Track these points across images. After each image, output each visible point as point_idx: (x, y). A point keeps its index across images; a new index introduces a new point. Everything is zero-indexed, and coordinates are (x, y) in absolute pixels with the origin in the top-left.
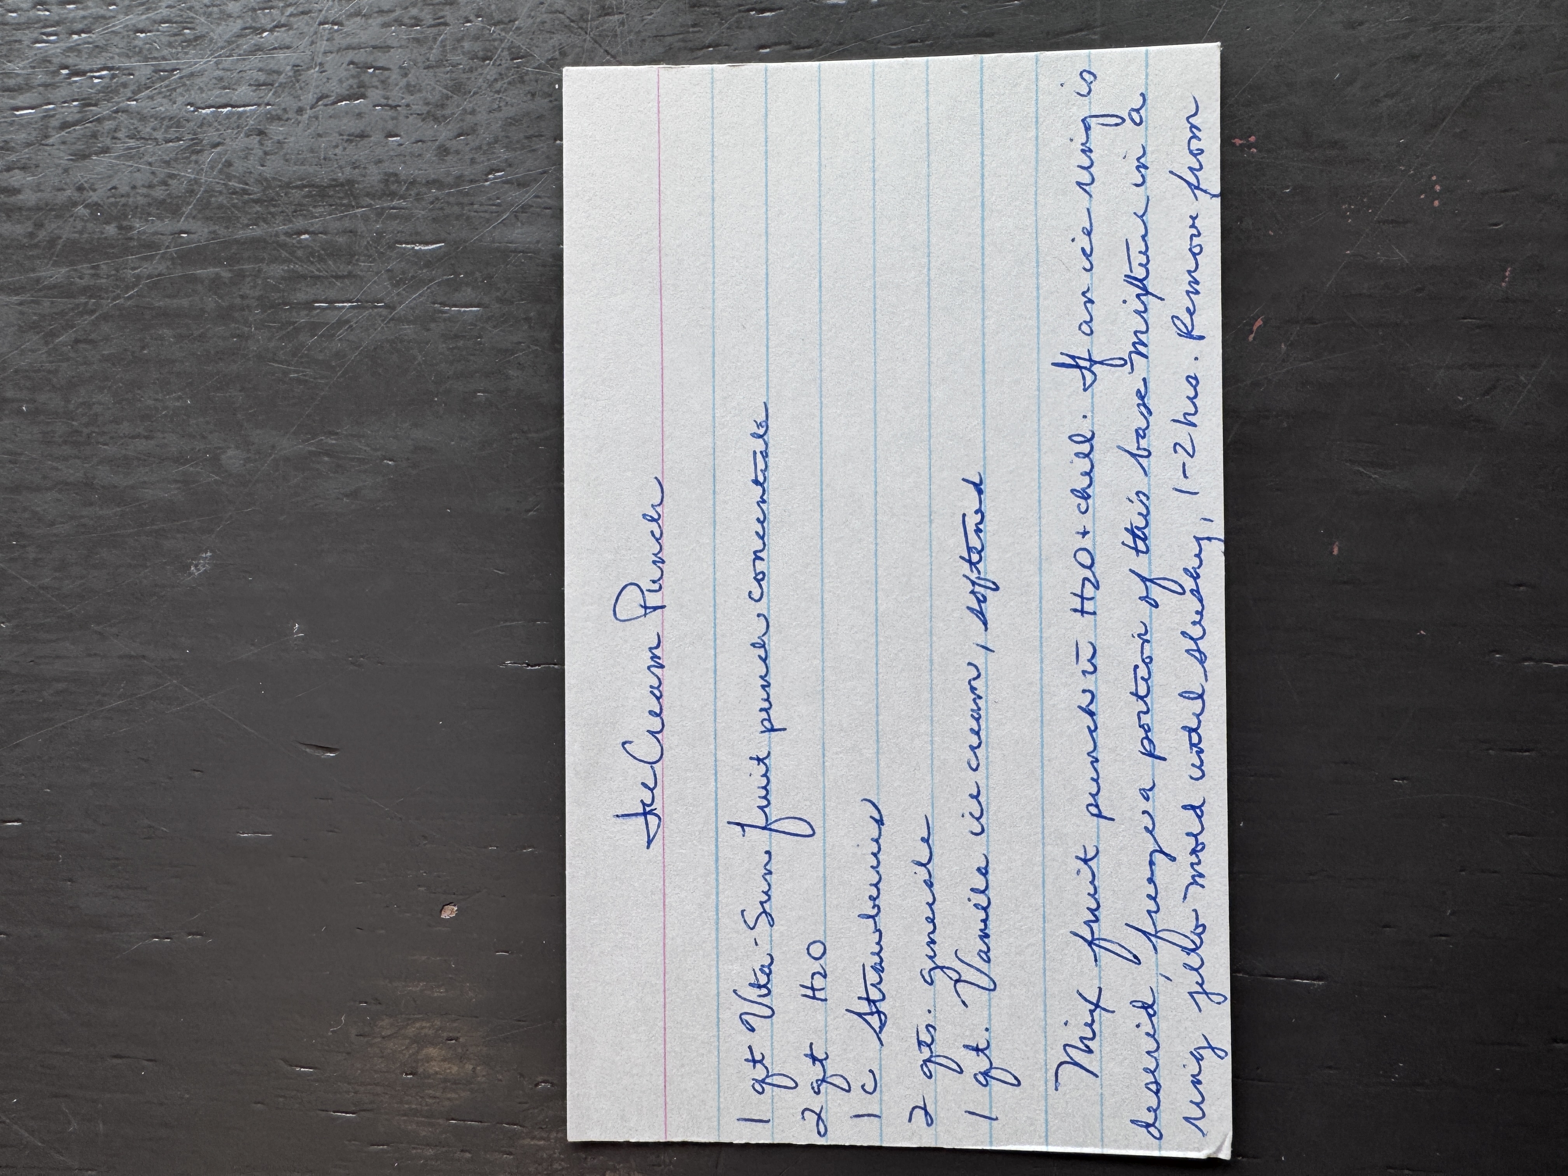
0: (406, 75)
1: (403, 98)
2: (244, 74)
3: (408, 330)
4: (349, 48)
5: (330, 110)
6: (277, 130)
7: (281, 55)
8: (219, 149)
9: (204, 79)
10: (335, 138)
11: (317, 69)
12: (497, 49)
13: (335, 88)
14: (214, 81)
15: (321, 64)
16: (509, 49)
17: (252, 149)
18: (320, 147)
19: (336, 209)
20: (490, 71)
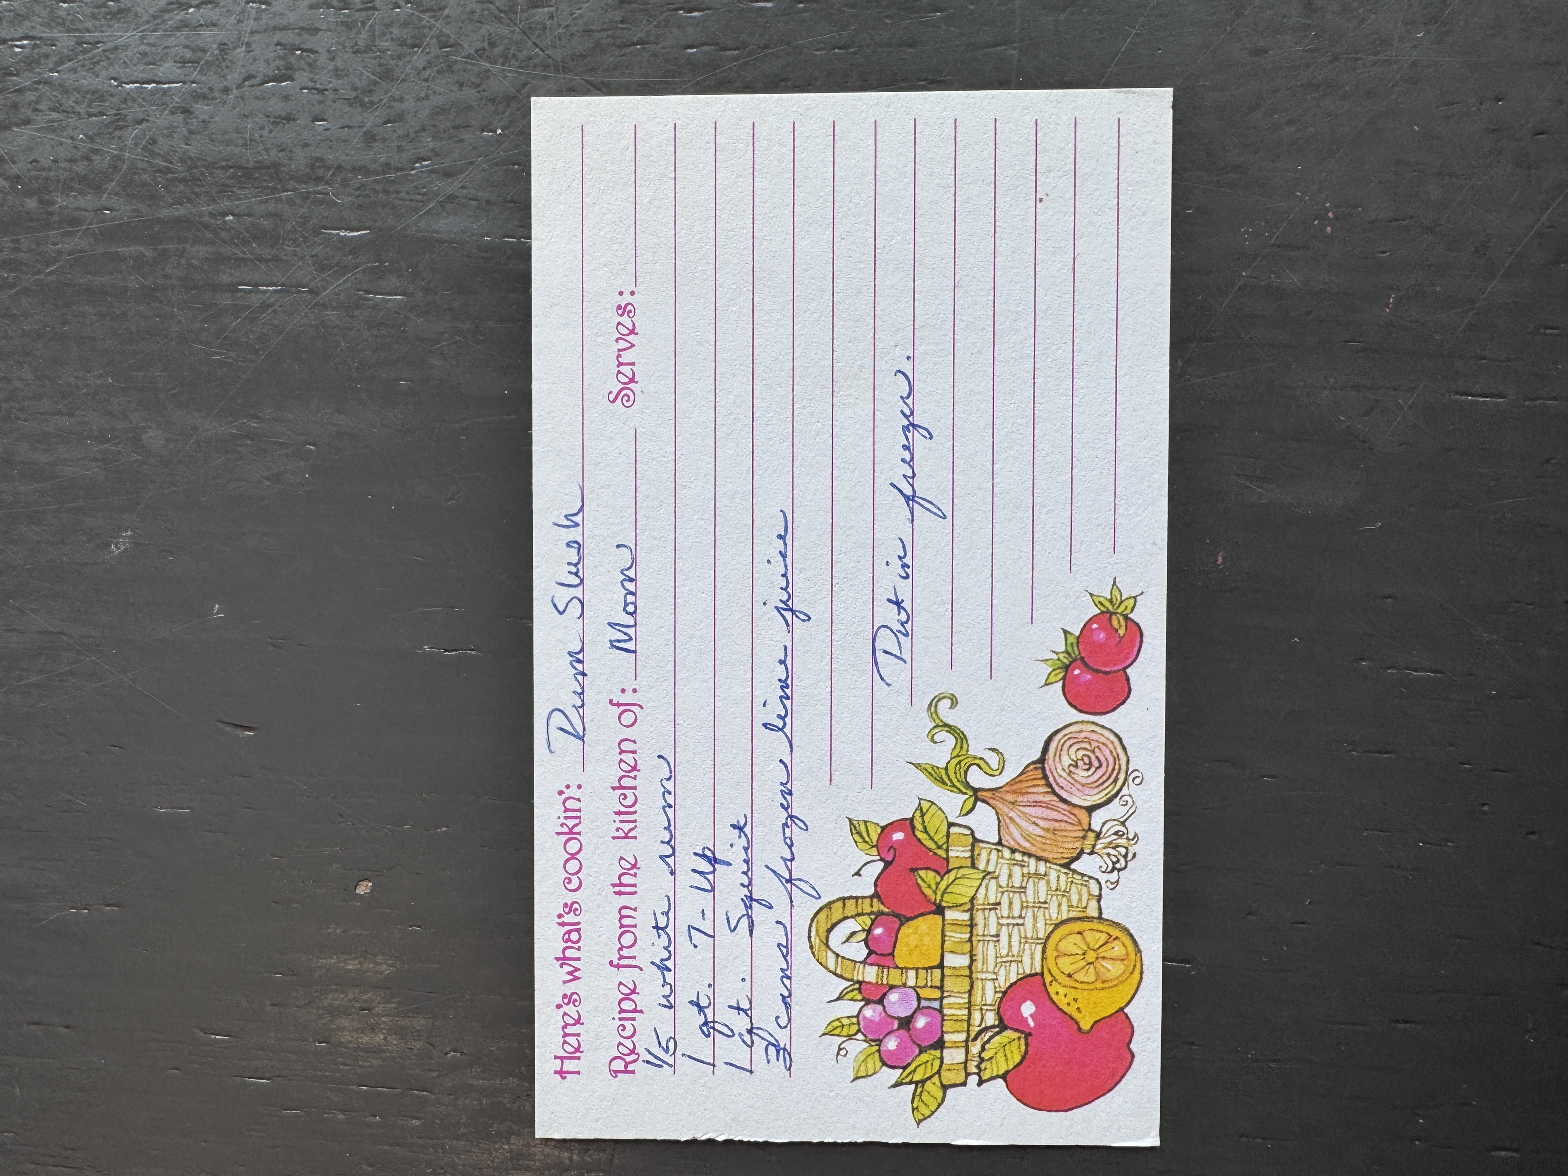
0: (332, 59)
1: (330, 82)
2: (169, 51)
3: (332, 315)
4: (276, 28)
5: (257, 91)
6: (202, 109)
7: (206, 33)
8: (144, 125)
9: (129, 53)
10: (260, 119)
11: (243, 49)
12: (425, 36)
13: (261, 69)
14: (138, 56)
15: (248, 44)
16: (438, 37)
17: (177, 127)
18: (246, 127)
19: (262, 192)
20: (418, 59)
